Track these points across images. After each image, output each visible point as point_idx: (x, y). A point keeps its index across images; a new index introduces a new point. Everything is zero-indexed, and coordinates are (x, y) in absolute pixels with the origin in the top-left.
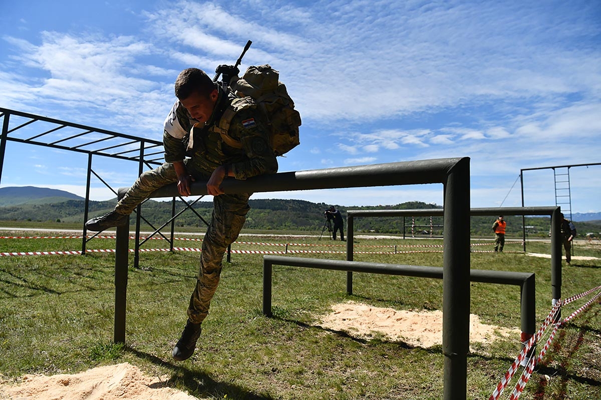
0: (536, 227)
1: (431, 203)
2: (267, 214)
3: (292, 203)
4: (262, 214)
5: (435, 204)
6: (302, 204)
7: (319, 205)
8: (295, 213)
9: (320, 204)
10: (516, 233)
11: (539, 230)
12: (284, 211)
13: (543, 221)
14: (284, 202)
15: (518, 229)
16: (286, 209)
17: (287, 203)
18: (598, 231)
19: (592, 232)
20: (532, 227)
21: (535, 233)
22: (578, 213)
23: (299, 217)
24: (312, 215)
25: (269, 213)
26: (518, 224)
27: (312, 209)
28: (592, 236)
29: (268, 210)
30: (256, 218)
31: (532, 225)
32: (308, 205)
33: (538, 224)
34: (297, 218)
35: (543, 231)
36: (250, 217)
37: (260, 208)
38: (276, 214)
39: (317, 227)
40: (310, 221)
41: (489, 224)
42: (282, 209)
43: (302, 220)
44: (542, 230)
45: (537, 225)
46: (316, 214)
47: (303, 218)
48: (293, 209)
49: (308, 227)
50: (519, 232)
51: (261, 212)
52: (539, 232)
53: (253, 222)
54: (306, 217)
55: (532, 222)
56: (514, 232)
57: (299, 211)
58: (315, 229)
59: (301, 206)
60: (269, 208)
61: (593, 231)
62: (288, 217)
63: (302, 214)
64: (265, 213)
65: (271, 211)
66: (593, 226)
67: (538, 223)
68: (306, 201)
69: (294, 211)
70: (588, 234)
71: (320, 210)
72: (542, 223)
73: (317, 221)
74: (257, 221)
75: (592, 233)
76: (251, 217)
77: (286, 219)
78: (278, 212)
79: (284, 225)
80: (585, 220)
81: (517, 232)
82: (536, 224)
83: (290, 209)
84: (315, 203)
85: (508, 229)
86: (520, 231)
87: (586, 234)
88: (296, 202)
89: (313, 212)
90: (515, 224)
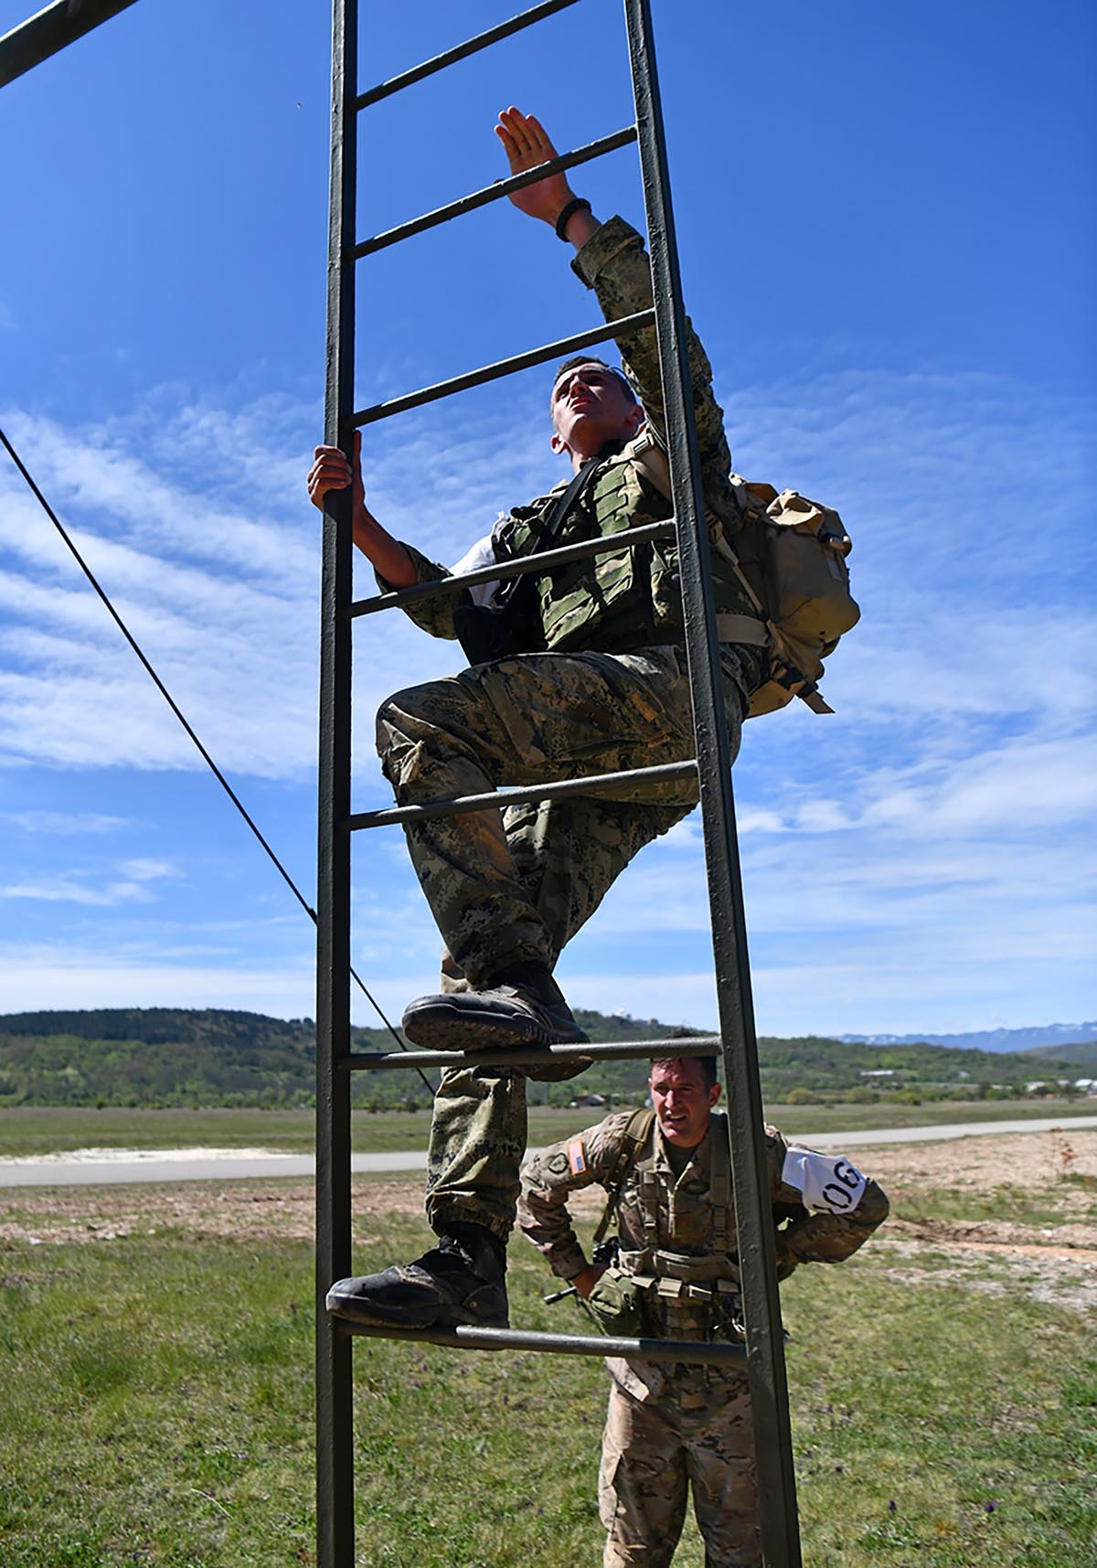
0: (900, 1072)
1: (618, 1014)
2: (127, 1057)
3: (210, 1020)
4: (114, 1055)
5: (629, 1016)
6: (241, 1022)
7: (294, 1026)
8: (216, 1049)
9: (298, 1021)
10: (847, 1091)
11: (907, 1080)
12: (184, 1046)
13: (914, 1055)
14: (185, 1017)
15: (852, 1080)
16: (190, 1040)
17: (195, 1021)
18: (1054, 1077)
19: (1041, 1080)
20: (890, 1072)
21: (897, 1088)
22: (1001, 1030)
23: (230, 1064)
24: (268, 1056)
25: (134, 1051)
26: (852, 1066)
27: (273, 1036)
28: (1041, 1092)
29: (133, 1044)
30: (93, 1070)
31: (889, 1068)
32: (260, 1025)
33: (904, 1064)
34: (222, 1068)
35: (918, 1084)
36: (73, 1068)
37: (108, 1037)
38: (156, 1054)
39: (282, 1094)
40: (263, 1074)
41: (776, 1070)
42: (176, 1039)
43: (236, 1072)
44: (913, 1080)
45: (900, 1067)
46: (282, 1054)
47: (241, 1065)
48: (214, 1039)
49: (253, 1094)
50: (855, 1089)
51: (109, 1050)
52: (907, 1085)
53: (82, 1082)
54: (252, 1063)
55: (888, 1059)
56: (843, 1087)
57: (230, 1043)
58: (274, 1099)
59: (240, 1028)
60: (137, 1037)
61: (1042, 1076)
62: (195, 1066)
63: (239, 1053)
64: (124, 1051)
65: (143, 1045)
66: (1041, 1063)
67: (902, 1059)
68: (255, 1015)
69: (213, 1044)
70: (1032, 1087)
71: (296, 1039)
72: (912, 1060)
73: (284, 1075)
74: (93, 1077)
75: (1041, 1084)
76: (78, 1067)
77: (186, 1071)
78: (164, 1049)
79: (178, 1088)
80: (1020, 1048)
81: (850, 1088)
82: (898, 1063)
83: (203, 1038)
84: (282, 1021)
85: (827, 1080)
86: (858, 1085)
87: (1025, 1088)
88: (222, 1018)
89: (272, 1048)
90: (845, 1066)
